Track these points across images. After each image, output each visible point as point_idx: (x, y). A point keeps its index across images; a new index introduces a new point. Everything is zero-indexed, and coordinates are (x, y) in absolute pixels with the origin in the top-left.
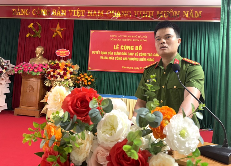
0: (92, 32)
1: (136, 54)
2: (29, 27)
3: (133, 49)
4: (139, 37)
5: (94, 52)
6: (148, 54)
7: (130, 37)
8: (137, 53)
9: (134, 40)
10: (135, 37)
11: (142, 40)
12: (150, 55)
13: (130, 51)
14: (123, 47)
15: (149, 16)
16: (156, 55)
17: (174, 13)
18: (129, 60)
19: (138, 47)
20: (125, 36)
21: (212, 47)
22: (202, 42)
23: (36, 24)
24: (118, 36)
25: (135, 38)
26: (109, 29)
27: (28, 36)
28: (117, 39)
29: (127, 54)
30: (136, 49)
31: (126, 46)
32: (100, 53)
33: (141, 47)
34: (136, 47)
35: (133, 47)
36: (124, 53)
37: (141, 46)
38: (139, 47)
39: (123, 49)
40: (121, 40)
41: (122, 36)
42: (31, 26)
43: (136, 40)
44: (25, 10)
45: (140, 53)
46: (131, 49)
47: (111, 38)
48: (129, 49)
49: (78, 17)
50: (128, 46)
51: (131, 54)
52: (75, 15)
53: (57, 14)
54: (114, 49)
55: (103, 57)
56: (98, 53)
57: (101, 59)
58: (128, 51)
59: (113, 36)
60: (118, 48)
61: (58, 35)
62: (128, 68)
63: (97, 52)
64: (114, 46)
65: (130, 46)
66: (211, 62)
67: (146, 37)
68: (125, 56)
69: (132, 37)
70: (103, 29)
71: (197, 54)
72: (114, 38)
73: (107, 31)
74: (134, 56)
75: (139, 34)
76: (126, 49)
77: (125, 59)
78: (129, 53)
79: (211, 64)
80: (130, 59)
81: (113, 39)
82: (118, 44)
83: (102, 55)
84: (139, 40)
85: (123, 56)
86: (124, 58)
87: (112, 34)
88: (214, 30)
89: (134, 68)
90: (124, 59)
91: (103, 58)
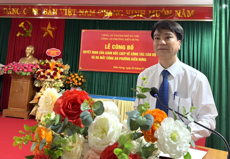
0: (83, 31)
1: (128, 54)
2: (20, 26)
3: (125, 49)
4: (131, 36)
5: (85, 52)
6: (140, 53)
7: (122, 36)
8: (129, 52)
9: (125, 40)
10: (127, 36)
11: (133, 40)
12: (142, 54)
13: (122, 51)
14: (115, 47)
15: (141, 15)
16: (148, 55)
17: (166, 12)
18: (120, 59)
19: (129, 46)
20: (117, 36)
21: (205, 47)
22: (195, 41)
23: (27, 23)
24: (109, 35)
25: (127, 38)
26: (100, 28)
27: (18, 35)
28: (109, 39)
29: (119, 53)
30: (128, 49)
31: (118, 46)
32: (91, 52)
33: (133, 47)
34: (128, 46)
35: (125, 46)
36: (116, 52)
37: (133, 45)
38: (131, 46)
39: (114, 48)
40: (113, 39)
41: (114, 36)
42: (22, 25)
43: (127, 40)
44: (16, 9)
45: (132, 53)
46: (123, 49)
47: (103, 37)
48: (121, 49)
49: (70, 16)
50: (120, 46)
51: (122, 54)
52: (66, 14)
53: (48, 13)
54: (106, 48)
55: (94, 56)
56: (90, 53)
57: (92, 58)
58: (119, 51)
59: (104, 35)
60: (109, 48)
61: (48, 35)
62: (120, 67)
63: (88, 52)
64: (106, 45)
65: (121, 46)
66: (204, 62)
67: (138, 36)
68: (116, 56)
69: (123, 36)
70: (95, 28)
71: (190, 54)
72: (106, 37)
73: (98, 31)
74: (126, 56)
75: (130, 34)
76: (117, 49)
77: (117, 59)
78: (120, 52)
79: (204, 64)
80: (122, 59)
81: (104, 39)
82: (109, 44)
83: (93, 55)
84: (131, 40)
85: (114, 56)
86: (115, 57)
87: (103, 33)
88: (207, 29)
89: (125, 68)
90: (115, 59)
91: (94, 58)
